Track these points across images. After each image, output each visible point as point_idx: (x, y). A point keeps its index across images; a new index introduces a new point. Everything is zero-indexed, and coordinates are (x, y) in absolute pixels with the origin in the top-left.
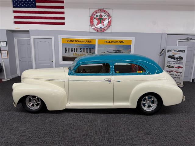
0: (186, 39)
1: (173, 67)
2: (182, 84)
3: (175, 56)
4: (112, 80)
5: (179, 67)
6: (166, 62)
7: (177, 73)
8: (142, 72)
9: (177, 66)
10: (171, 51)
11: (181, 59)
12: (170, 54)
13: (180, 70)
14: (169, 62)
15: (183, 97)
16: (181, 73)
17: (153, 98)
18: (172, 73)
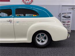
0: (72, 8)
1: (65, 22)
2: (70, 31)
3: (66, 16)
4: (13, 21)
5: (68, 22)
6: (62, 20)
7: (68, 25)
8: (36, 15)
9: (67, 21)
10: (64, 13)
11: (69, 17)
12: (64, 15)
13: (69, 23)
14: (63, 19)
15: (68, 35)
16: (69, 25)
17: (45, 35)
18: (65, 25)
